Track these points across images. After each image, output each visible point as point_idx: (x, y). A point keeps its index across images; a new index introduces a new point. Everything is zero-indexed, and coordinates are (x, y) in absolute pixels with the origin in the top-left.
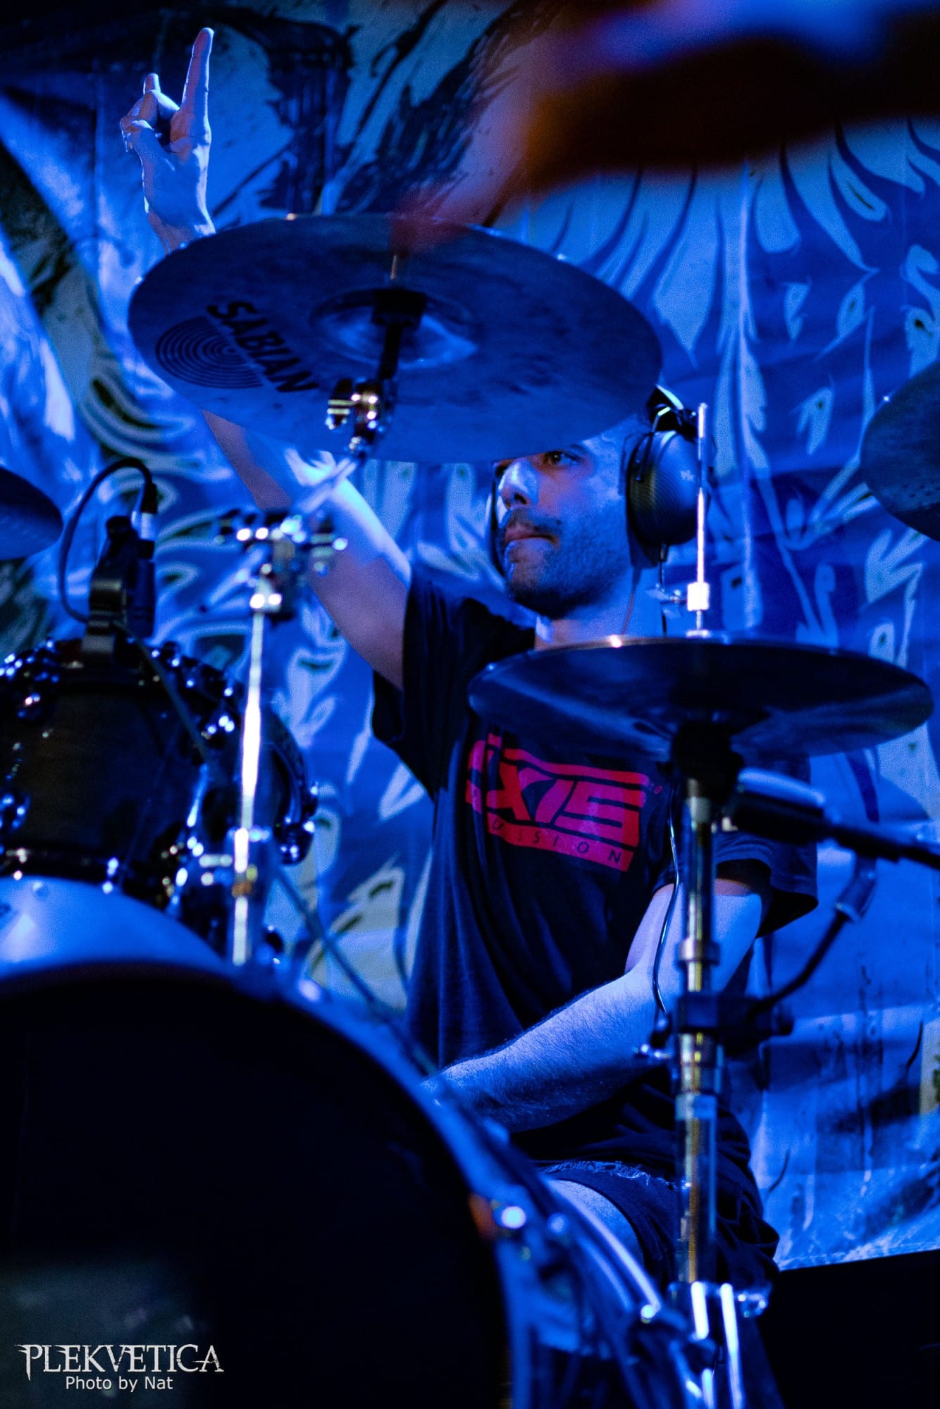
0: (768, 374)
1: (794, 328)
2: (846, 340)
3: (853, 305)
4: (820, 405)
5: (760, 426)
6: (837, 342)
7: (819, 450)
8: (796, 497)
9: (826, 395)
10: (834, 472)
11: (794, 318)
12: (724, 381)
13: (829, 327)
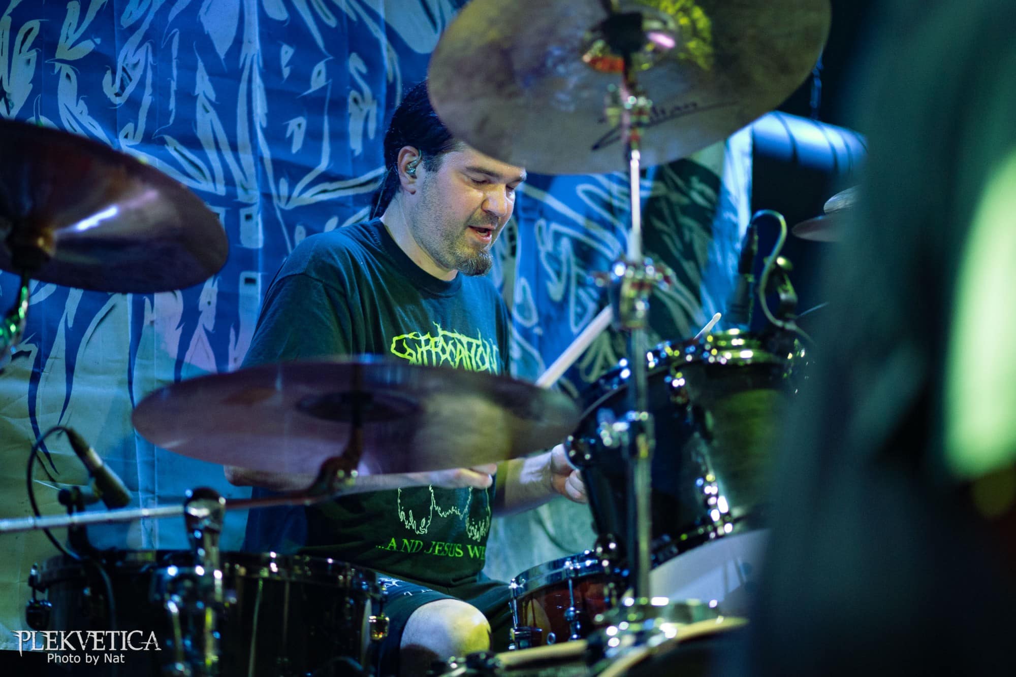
0: (271, 94)
1: (286, 72)
2: (314, 92)
3: (319, 73)
4: (299, 125)
5: (264, 125)
6: (310, 91)
7: (298, 152)
8: (285, 177)
9: (302, 120)
10: (308, 170)
11: (287, 66)
12: (243, 87)
13: (307, 82)
